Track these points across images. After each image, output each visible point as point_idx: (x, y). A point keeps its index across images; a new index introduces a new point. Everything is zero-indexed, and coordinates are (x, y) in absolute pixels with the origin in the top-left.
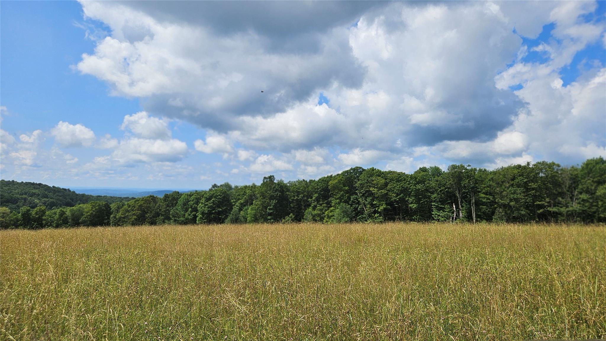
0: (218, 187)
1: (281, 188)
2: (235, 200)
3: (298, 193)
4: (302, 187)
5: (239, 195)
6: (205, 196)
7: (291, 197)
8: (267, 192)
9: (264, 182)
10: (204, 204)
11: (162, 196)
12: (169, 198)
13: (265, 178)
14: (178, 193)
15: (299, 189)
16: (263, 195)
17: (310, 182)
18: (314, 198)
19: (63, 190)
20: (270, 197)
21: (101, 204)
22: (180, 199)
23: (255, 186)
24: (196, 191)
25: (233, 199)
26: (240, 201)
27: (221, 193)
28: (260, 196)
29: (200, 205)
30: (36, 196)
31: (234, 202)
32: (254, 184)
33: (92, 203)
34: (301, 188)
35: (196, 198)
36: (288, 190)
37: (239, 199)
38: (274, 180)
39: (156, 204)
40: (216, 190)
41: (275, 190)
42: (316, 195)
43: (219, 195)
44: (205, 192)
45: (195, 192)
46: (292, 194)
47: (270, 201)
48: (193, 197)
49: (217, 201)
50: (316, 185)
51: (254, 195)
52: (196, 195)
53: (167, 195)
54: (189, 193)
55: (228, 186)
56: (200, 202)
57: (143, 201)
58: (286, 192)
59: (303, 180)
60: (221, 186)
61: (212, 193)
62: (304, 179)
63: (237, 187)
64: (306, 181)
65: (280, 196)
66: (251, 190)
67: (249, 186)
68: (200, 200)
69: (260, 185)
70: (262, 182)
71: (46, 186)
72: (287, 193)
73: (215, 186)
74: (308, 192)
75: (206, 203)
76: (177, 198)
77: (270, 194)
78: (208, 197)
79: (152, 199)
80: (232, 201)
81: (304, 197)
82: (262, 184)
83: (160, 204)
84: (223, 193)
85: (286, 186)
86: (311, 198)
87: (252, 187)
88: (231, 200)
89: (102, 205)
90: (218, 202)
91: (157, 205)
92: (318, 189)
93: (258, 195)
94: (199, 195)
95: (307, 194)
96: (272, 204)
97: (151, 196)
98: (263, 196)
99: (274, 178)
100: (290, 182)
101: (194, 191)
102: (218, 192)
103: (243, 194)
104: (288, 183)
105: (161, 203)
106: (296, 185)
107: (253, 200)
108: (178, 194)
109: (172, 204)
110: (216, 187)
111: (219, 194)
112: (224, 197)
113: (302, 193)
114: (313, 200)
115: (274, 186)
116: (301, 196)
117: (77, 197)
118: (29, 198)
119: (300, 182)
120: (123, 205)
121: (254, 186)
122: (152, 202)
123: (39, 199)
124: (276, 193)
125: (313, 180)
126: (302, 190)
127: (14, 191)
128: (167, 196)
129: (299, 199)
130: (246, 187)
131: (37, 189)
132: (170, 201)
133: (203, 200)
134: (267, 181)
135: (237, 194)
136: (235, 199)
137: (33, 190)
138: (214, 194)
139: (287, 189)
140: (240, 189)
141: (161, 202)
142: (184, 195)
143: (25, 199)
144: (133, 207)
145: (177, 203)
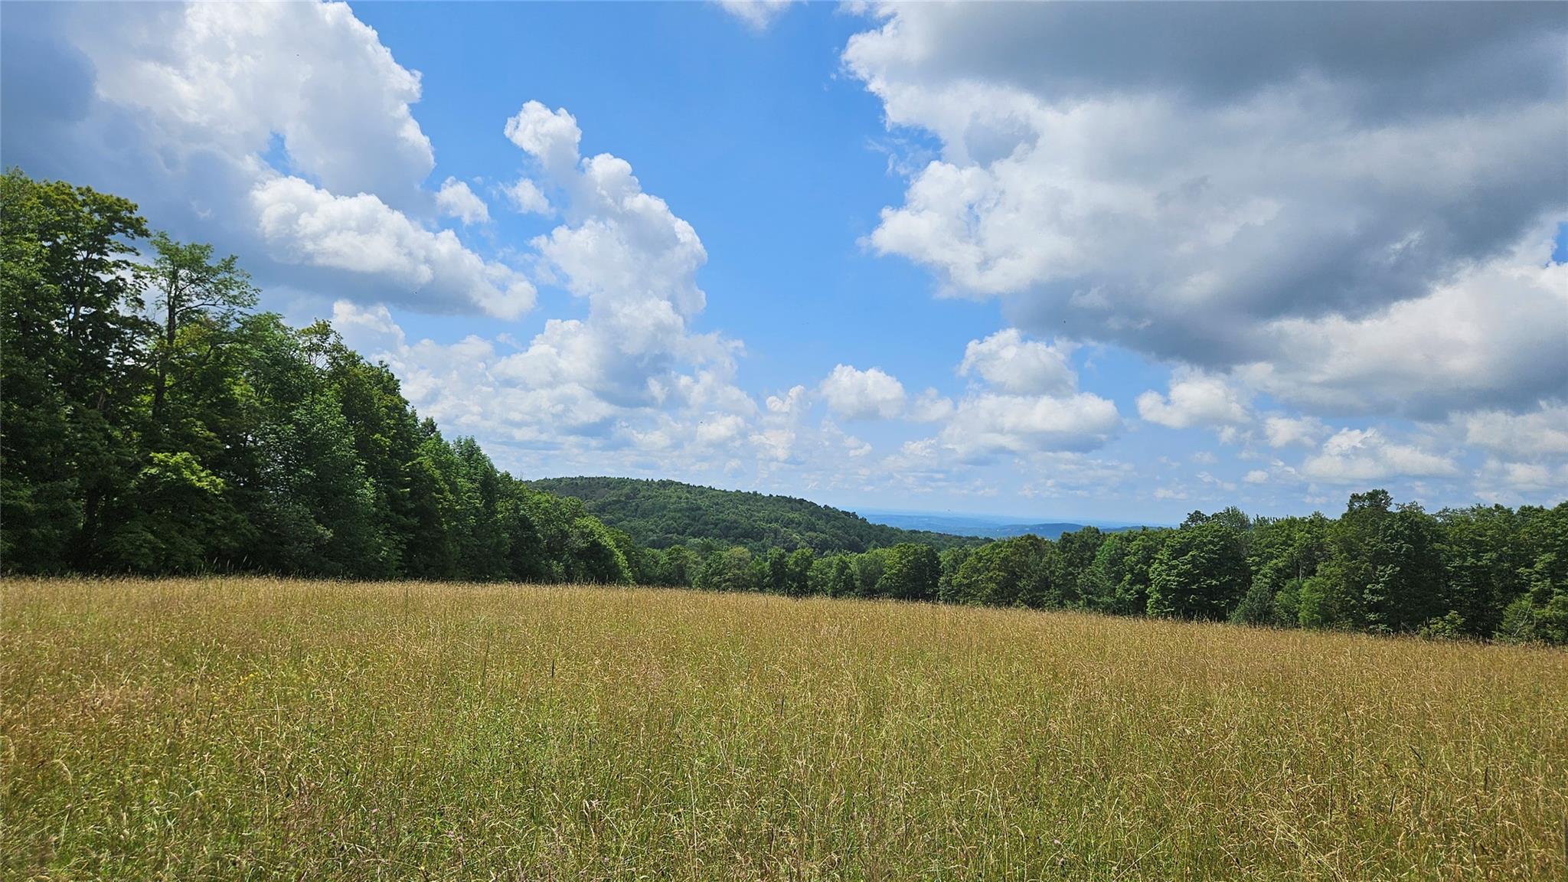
0: (1208, 519)
1: (1412, 530)
2: (1257, 559)
3: (1479, 548)
4: (1491, 529)
5: (1270, 545)
6: (1168, 542)
7: (1449, 560)
8: (1362, 540)
9: (1351, 509)
10: (1167, 564)
11: (1055, 539)
12: (1073, 543)
13: (1354, 497)
14: (1097, 531)
15: (1480, 536)
16: (1350, 549)
17: (1523, 514)
18: (1539, 566)
19: (843, 515)
20: (1374, 556)
21: (919, 551)
22: (1101, 548)
23: (1322, 520)
24: (1144, 529)
25: (1251, 556)
26: (1275, 561)
27: (1216, 536)
28: (1341, 552)
29: (1156, 566)
30: (794, 525)
31: (1258, 564)
32: (1317, 514)
33: (900, 546)
34: (1489, 533)
35: (1144, 548)
36: (1440, 537)
37: (1271, 557)
38: (1388, 503)
39: (1041, 558)
40: (1200, 527)
41: (1390, 535)
42: (1549, 557)
43: (1211, 542)
44: (1170, 533)
45: (1140, 531)
46: (1455, 548)
47: (1375, 568)
48: (1134, 543)
49: (1203, 557)
50: (1547, 523)
51: (1320, 547)
52: (1143, 539)
53: (1069, 535)
54: (1125, 534)
55: (1234, 517)
56: (1155, 559)
57: (1011, 547)
58: (1431, 541)
59: (1497, 506)
60: (1215, 516)
61: (1188, 535)
62: (1501, 504)
63: (1262, 522)
64: (1509, 511)
65: (1408, 555)
66: (1308, 532)
67: (1303, 520)
68: (1156, 552)
69: (1339, 517)
70: (1346, 510)
71: (812, 504)
72: (1437, 545)
73: (1196, 516)
74: (1517, 545)
75: (1175, 562)
76: (1095, 544)
77: (1373, 546)
78: (1178, 546)
79: (1031, 544)
80: (1250, 560)
81: (1500, 559)
82: (1344, 516)
83: (1051, 558)
84: (1222, 538)
85: (1430, 522)
86: (1530, 565)
87: (1311, 522)
88: (1245, 559)
89: (922, 552)
90: (1209, 560)
91: (1045, 559)
92: (1555, 536)
93: (1333, 548)
94: (1152, 540)
95: (1510, 552)
96: (1383, 576)
97: (1029, 537)
98: (1349, 551)
99: (1387, 497)
100: (1446, 510)
101: (1138, 527)
102: (1205, 533)
103: (1284, 543)
104: (1439, 515)
105: (1053, 556)
106: (1468, 522)
107: (1316, 563)
108: (1096, 535)
109: (1082, 559)
110: (1202, 520)
111: (1209, 538)
112: (1225, 548)
113: (1494, 549)
114: (1537, 573)
115: (1387, 522)
116: (1488, 556)
117: (871, 531)
118: (782, 530)
119: (1484, 514)
120: (966, 556)
121: (1317, 522)
122: (1031, 550)
123: (800, 533)
124: (1396, 545)
125: (1536, 506)
126: (1492, 537)
127: (757, 514)
128: (1067, 539)
129: (1482, 566)
130: (1292, 522)
131: (796, 511)
132: (1077, 552)
133: (1164, 554)
134: (1362, 507)
135: (1264, 542)
136: (1258, 556)
137: (789, 512)
138: (1194, 538)
139: (1434, 532)
140: (1272, 528)
141: (1055, 552)
142: (1112, 537)
143: (776, 532)
144: (988, 560)
145: (1094, 557)
